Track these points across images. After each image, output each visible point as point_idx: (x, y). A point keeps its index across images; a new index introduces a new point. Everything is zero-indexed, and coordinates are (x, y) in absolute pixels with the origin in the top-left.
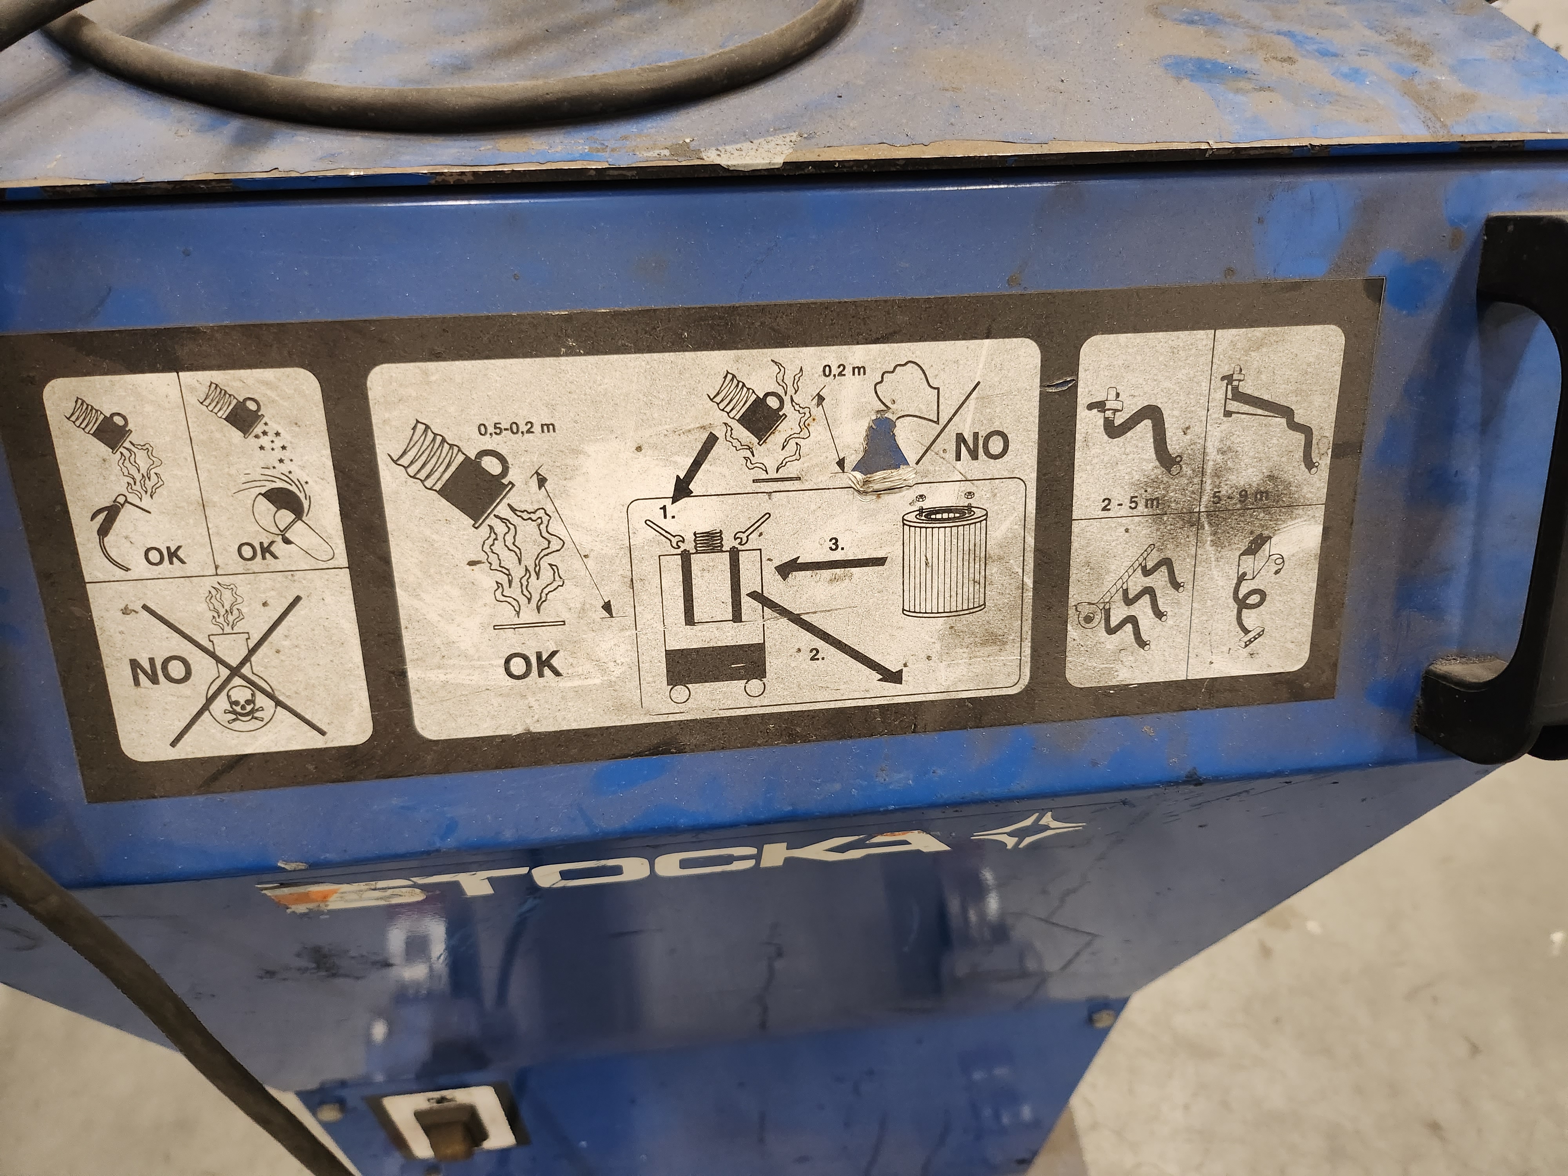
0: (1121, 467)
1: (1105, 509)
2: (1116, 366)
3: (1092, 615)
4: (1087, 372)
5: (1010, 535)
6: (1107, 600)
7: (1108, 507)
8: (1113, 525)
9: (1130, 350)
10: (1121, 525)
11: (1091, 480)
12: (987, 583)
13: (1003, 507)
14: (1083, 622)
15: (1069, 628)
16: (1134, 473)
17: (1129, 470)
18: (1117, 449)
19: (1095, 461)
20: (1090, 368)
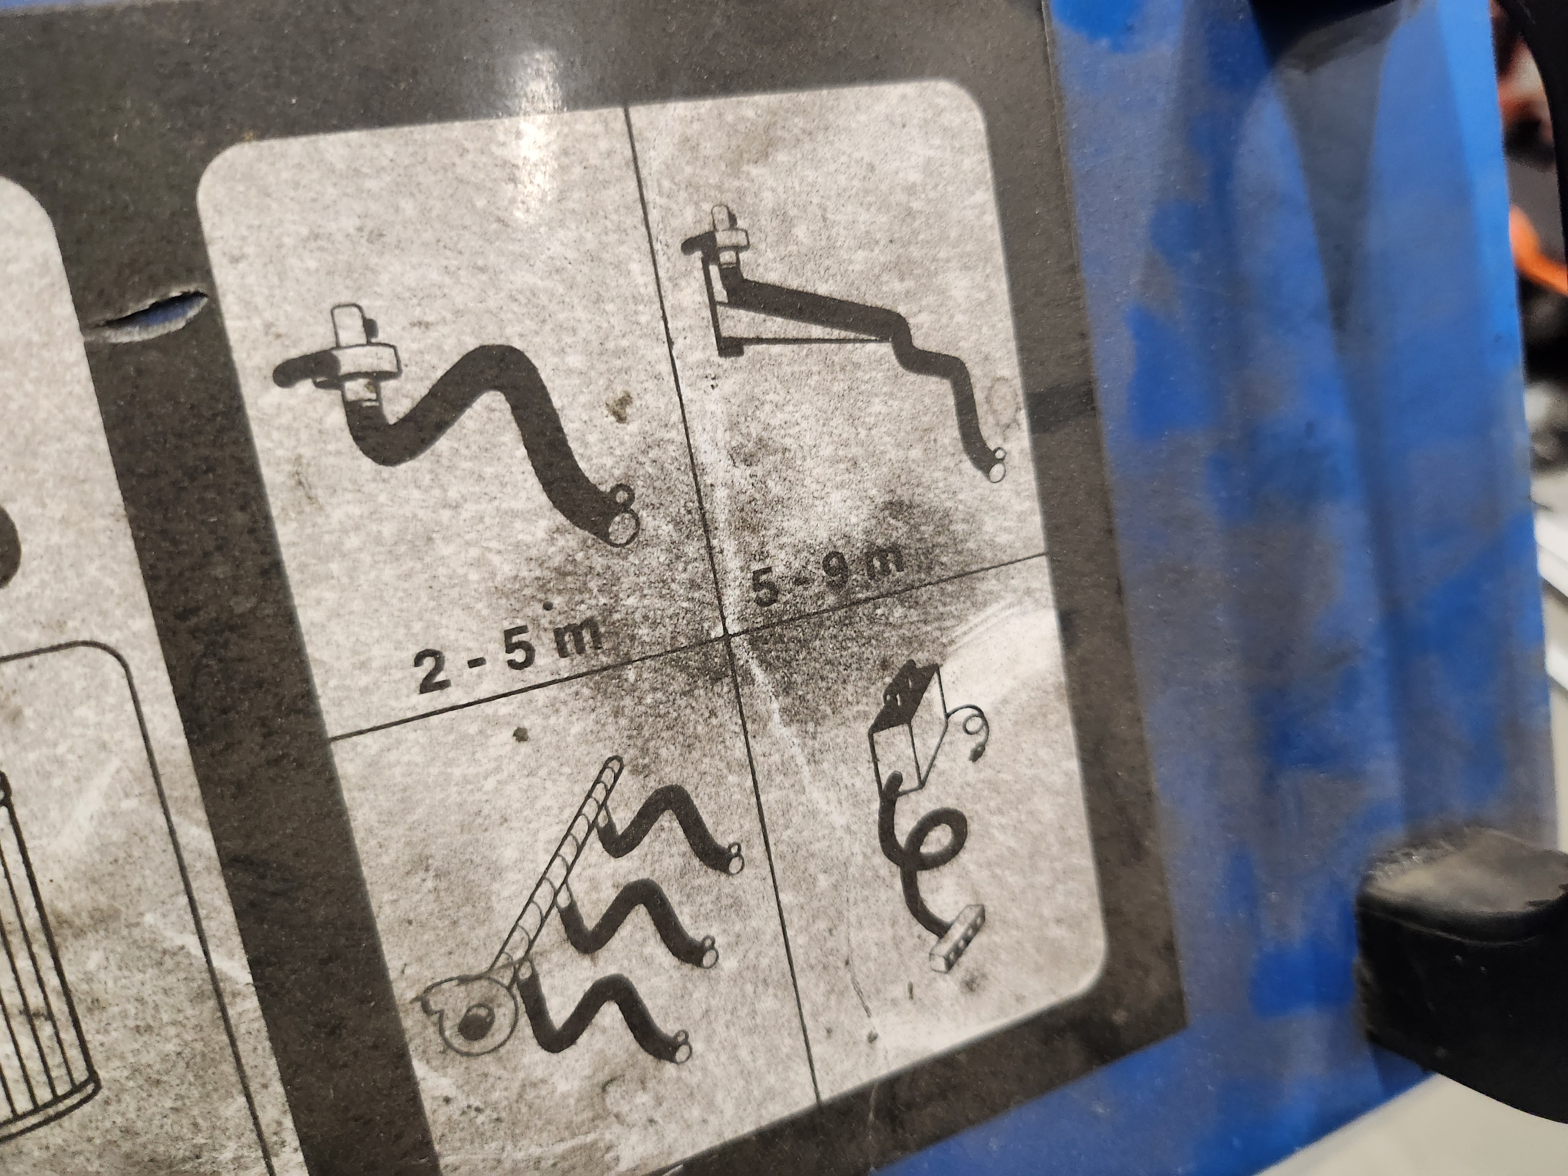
0: (446, 550)
1: (427, 686)
2: (339, 237)
3: (483, 1012)
4: (242, 266)
5: (117, 835)
6: (519, 954)
7: (440, 677)
8: (473, 729)
9: (371, 184)
10: (496, 722)
11: (357, 605)
12: (80, 1010)
13: (61, 749)
14: (458, 1042)
15: (420, 1068)
16: (496, 559)
17: (474, 552)
18: (416, 494)
19: (352, 542)
20: (250, 250)
